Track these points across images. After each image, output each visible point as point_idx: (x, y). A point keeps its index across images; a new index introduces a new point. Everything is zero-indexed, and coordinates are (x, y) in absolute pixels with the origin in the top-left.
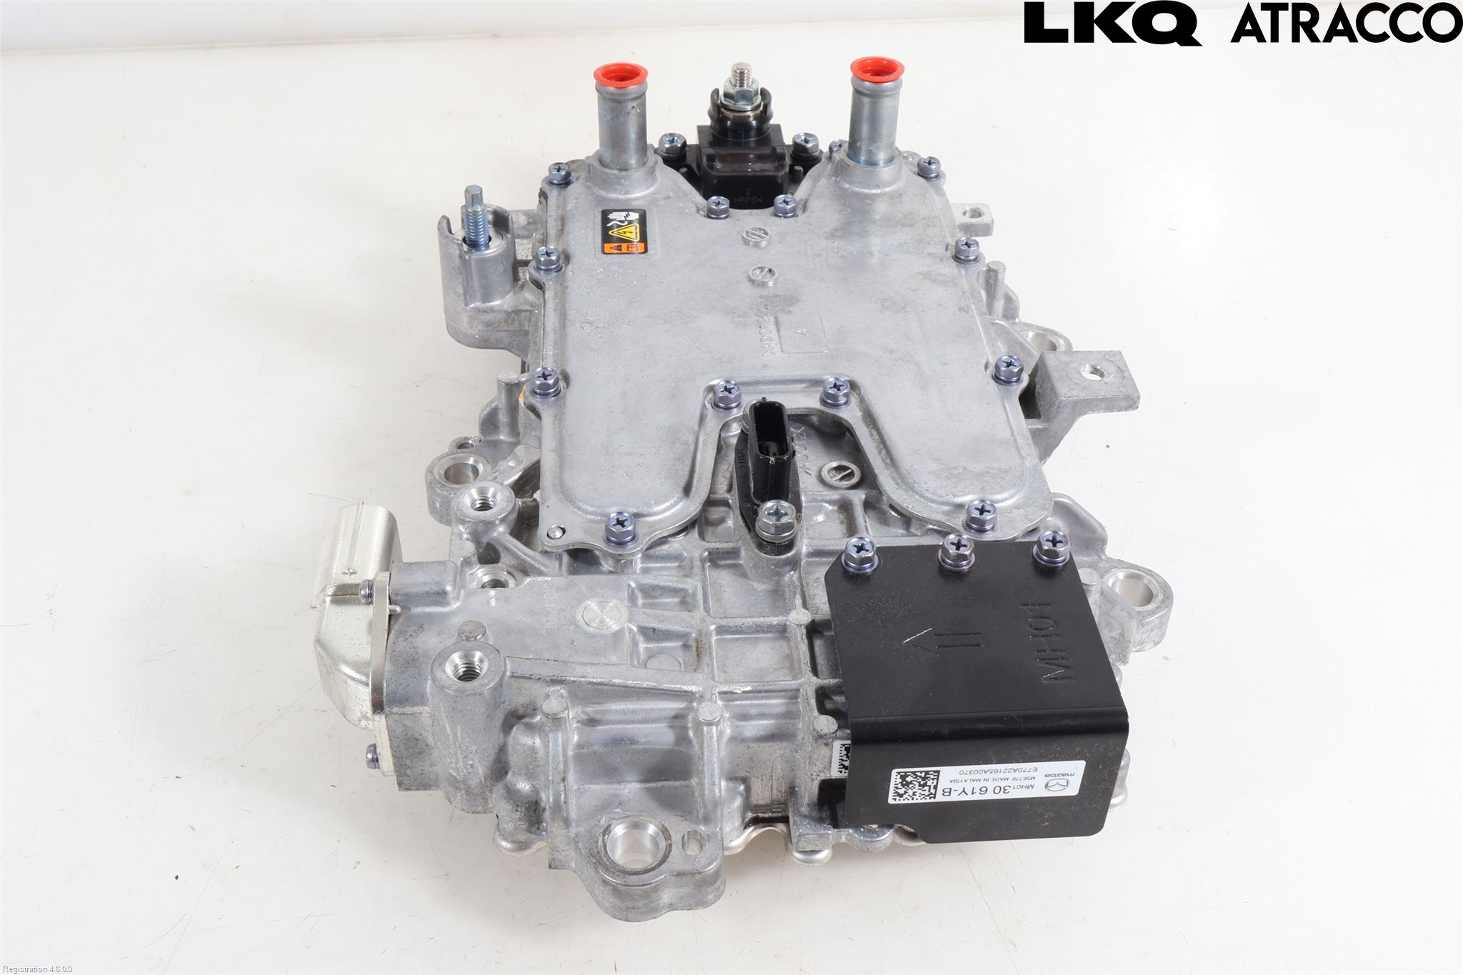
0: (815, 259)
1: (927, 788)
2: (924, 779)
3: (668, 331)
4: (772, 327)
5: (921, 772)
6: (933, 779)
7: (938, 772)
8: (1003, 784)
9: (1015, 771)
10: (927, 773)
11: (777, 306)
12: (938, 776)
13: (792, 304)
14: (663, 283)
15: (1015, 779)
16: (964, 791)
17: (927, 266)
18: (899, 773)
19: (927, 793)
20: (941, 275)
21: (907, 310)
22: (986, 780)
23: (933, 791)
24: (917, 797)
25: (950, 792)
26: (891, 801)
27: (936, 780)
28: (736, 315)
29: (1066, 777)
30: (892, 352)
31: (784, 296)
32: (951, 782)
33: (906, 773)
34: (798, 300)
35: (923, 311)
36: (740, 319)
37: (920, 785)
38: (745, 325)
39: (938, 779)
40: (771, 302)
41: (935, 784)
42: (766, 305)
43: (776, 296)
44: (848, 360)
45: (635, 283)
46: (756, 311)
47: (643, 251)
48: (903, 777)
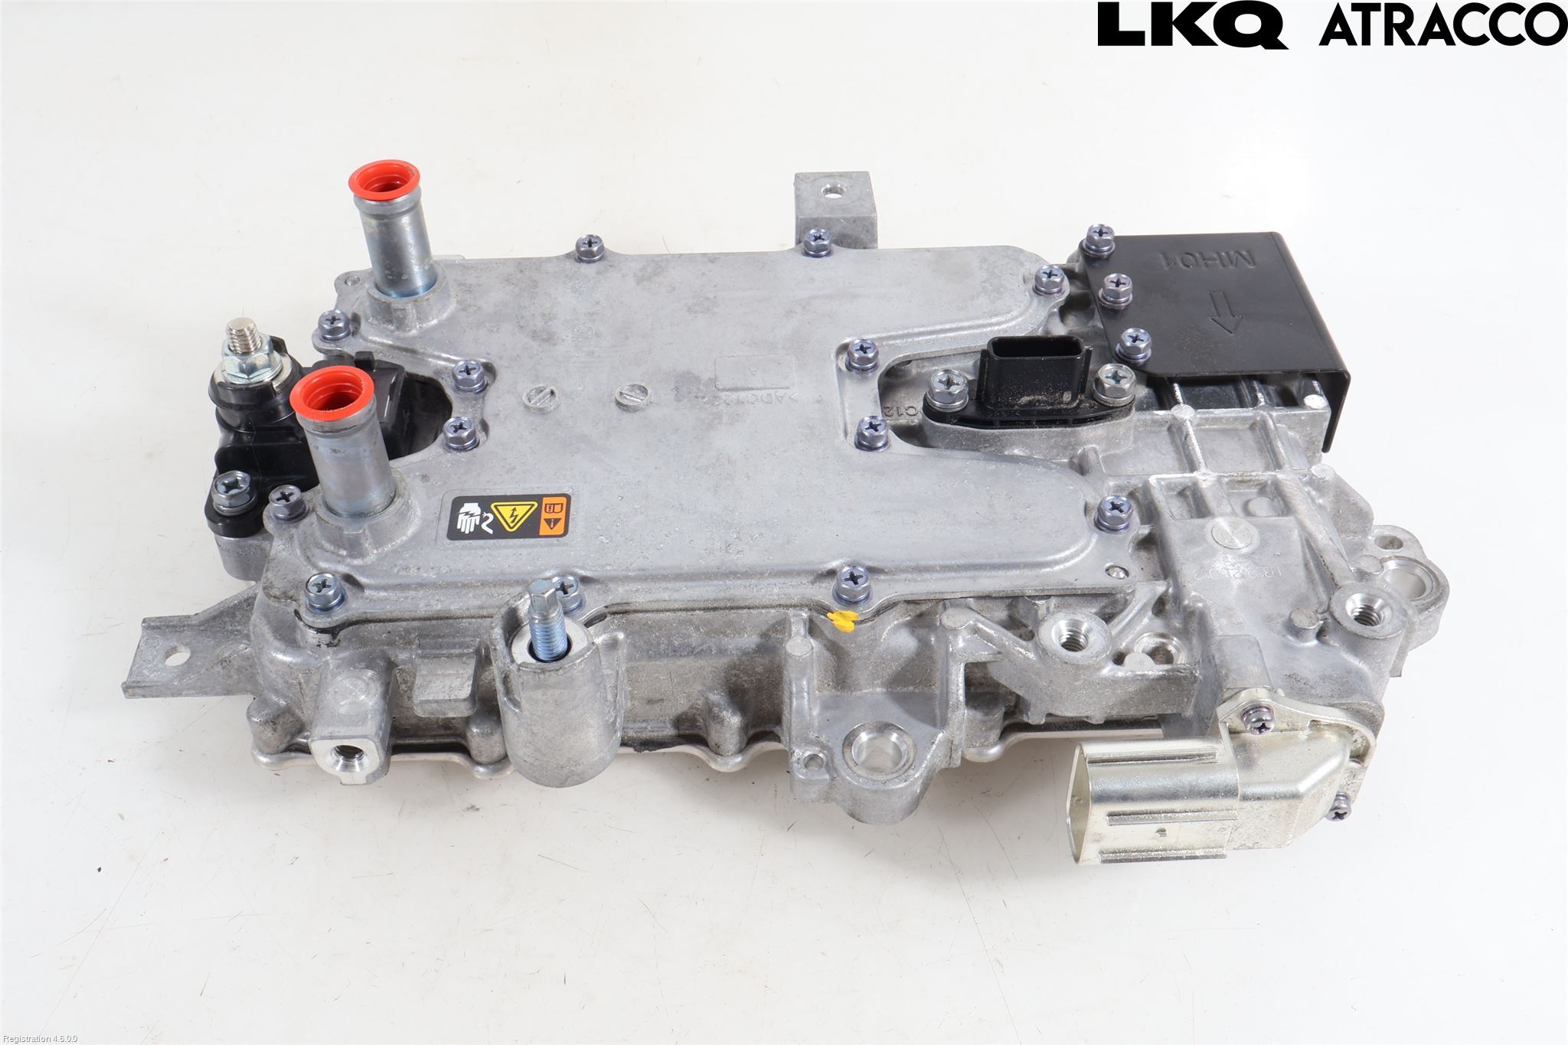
0: (599, 357)
17: (624, 277)
20: (644, 269)
21: (712, 296)
28: (717, 421)
30: (790, 312)
35: (715, 287)
36: (724, 418)
44: (807, 342)
46: (708, 406)
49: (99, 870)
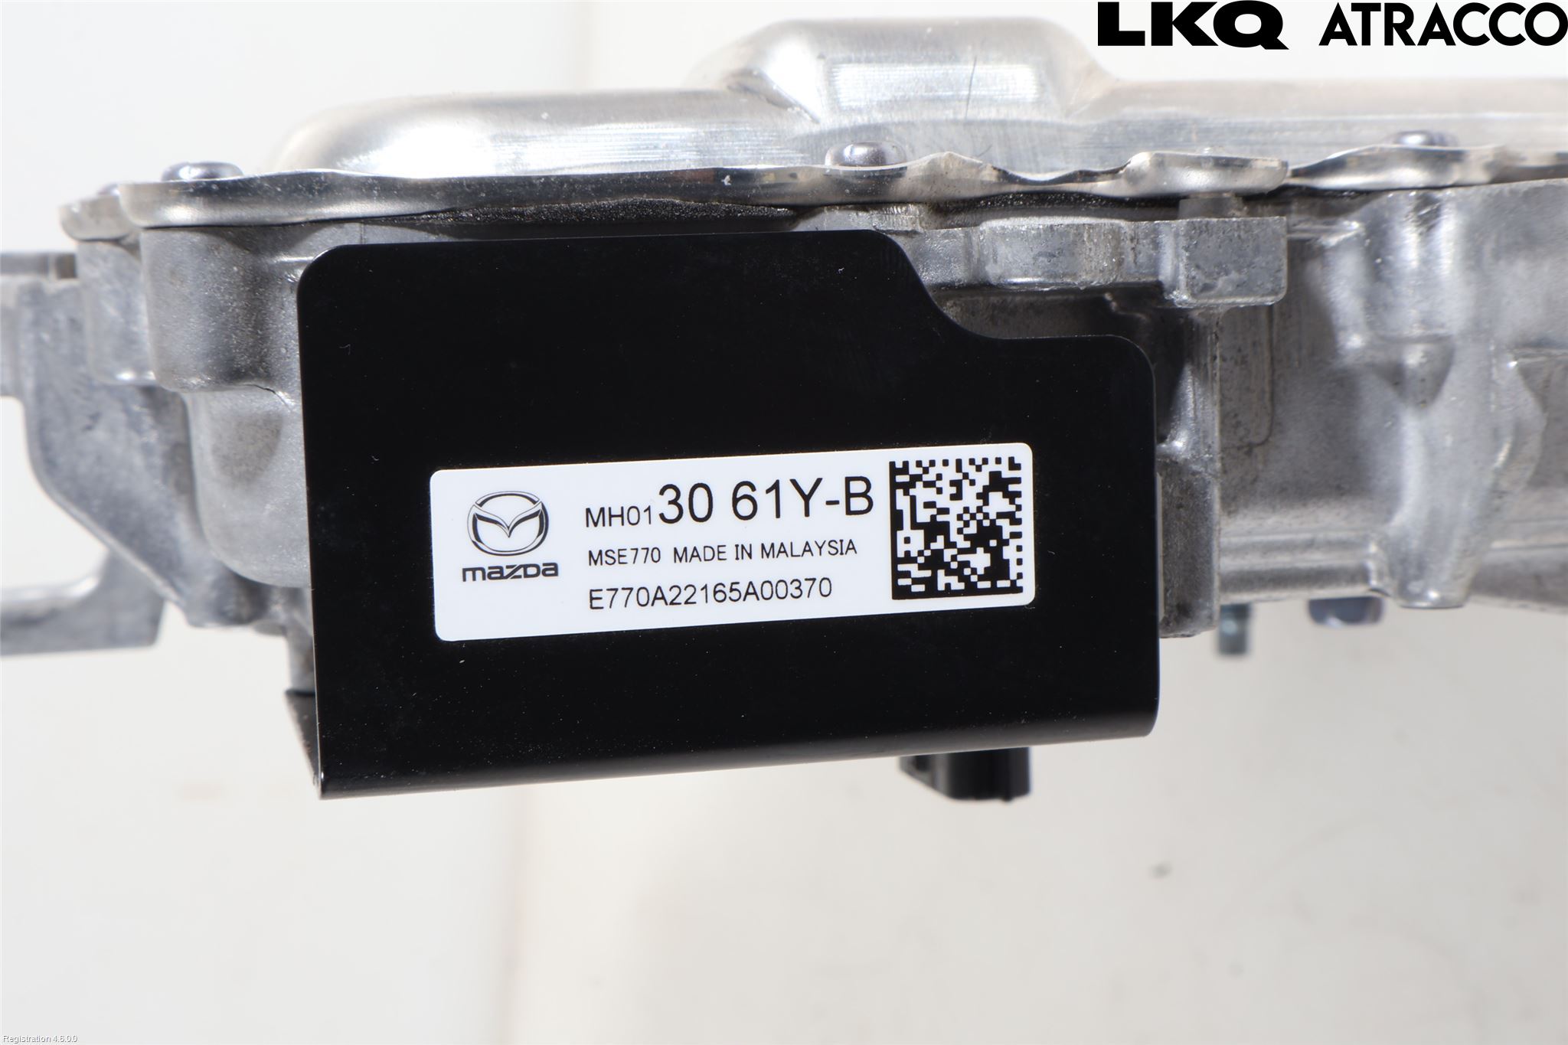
1: (924, 516)
2: (935, 562)
5: (949, 592)
6: (908, 559)
7: (900, 593)
8: (688, 533)
9: (659, 596)
10: (932, 591)
12: (896, 575)
15: (653, 554)
16: (807, 498)
18: (1015, 589)
19: (921, 493)
22: (743, 552)
23: (903, 503)
24: (950, 473)
25: (849, 495)
26: (1022, 452)
27: (901, 554)
29: (487, 562)
32: (851, 546)
33: (994, 590)
37: (944, 528)
39: (896, 561)
41: (901, 535)
48: (999, 568)
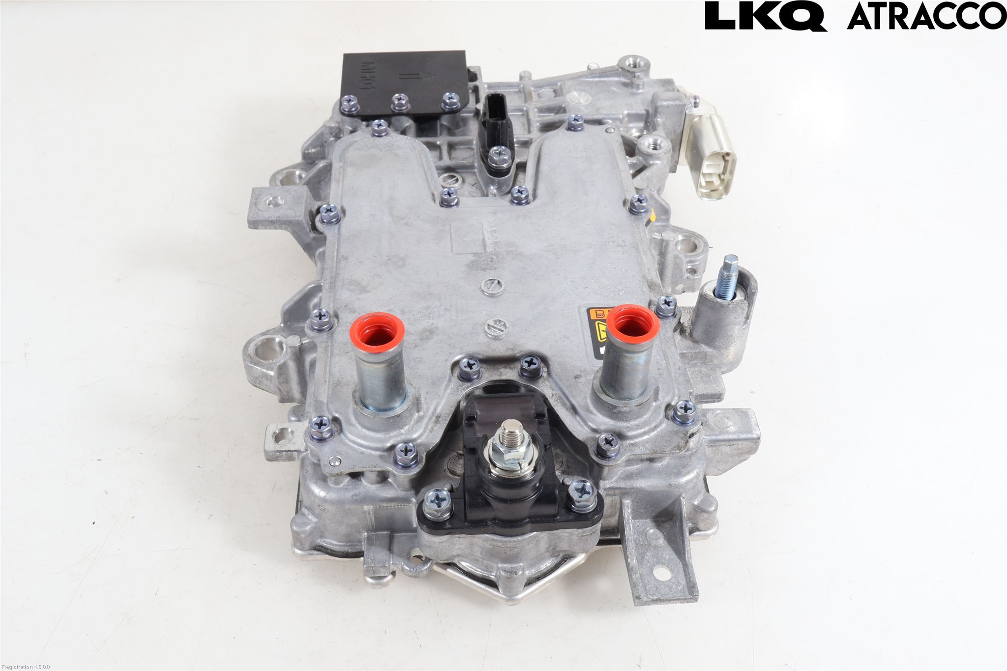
0: (451, 306)
3: (563, 239)
4: (488, 242)
11: (484, 261)
13: (472, 262)
14: (571, 281)
17: (360, 299)
20: (352, 291)
21: (387, 258)
28: (514, 252)
30: (406, 224)
31: (478, 269)
34: (468, 265)
35: (376, 256)
36: (511, 249)
38: (508, 244)
40: (488, 264)
42: (492, 261)
43: (484, 270)
44: (438, 217)
45: (593, 281)
46: (500, 256)
47: (591, 311)
49: (94, 523)
